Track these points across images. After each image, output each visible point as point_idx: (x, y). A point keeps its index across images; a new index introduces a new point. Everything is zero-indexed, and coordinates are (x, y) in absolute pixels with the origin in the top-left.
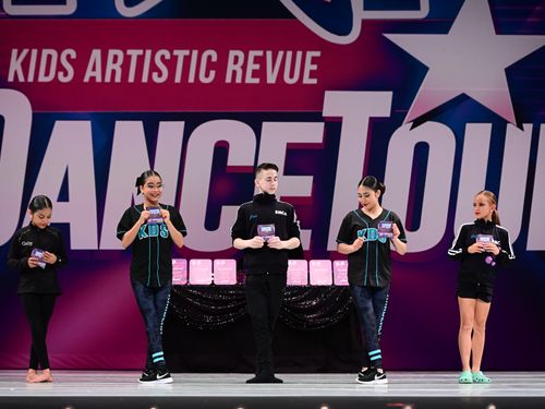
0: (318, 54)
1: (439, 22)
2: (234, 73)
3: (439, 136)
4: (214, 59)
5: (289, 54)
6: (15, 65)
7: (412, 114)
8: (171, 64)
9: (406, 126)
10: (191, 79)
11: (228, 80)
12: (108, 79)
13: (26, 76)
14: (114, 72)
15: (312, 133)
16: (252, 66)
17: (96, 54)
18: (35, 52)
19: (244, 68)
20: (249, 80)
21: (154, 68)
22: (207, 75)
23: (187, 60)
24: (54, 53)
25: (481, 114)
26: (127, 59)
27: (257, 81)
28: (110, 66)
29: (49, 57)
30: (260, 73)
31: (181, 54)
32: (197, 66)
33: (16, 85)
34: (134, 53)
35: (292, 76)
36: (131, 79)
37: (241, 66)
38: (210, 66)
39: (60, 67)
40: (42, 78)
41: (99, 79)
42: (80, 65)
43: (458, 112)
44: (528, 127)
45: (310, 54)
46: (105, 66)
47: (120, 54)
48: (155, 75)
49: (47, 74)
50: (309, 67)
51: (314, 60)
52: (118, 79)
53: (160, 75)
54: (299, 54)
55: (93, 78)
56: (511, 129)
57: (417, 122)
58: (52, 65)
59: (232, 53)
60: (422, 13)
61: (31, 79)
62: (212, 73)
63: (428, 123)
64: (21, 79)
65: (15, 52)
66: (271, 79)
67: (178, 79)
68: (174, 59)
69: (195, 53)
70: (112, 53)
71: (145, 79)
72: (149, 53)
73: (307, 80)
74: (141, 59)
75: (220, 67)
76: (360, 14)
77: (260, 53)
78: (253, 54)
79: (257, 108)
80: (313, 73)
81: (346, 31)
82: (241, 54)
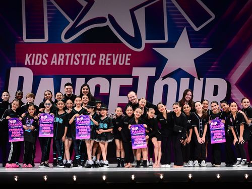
0: (130, 55)
1: (171, 44)
2: (102, 61)
3: (172, 83)
4: (95, 57)
5: (121, 55)
6: (27, 59)
7: (163, 75)
8: (80, 58)
9: (160, 79)
10: (87, 64)
11: (100, 64)
12: (59, 64)
13: (31, 63)
14: (61, 61)
15: (128, 82)
16: (108, 59)
17: (55, 55)
18: (34, 55)
19: (105, 60)
20: (107, 64)
21: (74, 60)
22: (93, 62)
23: (86, 57)
24: (40, 55)
25: (186, 75)
26: (66, 57)
27: (110, 64)
28: (60, 59)
29: (39, 56)
30: (111, 61)
31: (84, 55)
32: (89, 59)
33: (28, 66)
34: (68, 55)
35: (121, 62)
36: (67, 64)
37: (104, 59)
38: (94, 59)
39: (43, 60)
40: (36, 64)
41: (56, 64)
42: (49, 59)
43: (178, 74)
44: (202, 79)
45: (128, 55)
46: (58, 60)
47: (63, 55)
48: (75, 62)
49: (38, 62)
50: (127, 59)
51: (129, 57)
52: (62, 64)
53: (77, 62)
54: (124, 55)
55: (54, 64)
56: (196, 80)
57: (164, 78)
58: (40, 59)
59: (101, 55)
60: (166, 41)
61: (33, 64)
62: (94, 62)
63: (168, 78)
64: (29, 64)
65: (27, 55)
66: (115, 63)
67: (83, 64)
68: (82, 57)
69: (89, 55)
70: (60, 55)
71: (71, 64)
72: (73, 55)
73: (127, 64)
74: (70, 57)
75: (97, 59)
76: (144, 41)
77: (111, 55)
78: (108, 55)
79: (110, 73)
80: (128, 62)
81: (140, 47)
82: (104, 55)
